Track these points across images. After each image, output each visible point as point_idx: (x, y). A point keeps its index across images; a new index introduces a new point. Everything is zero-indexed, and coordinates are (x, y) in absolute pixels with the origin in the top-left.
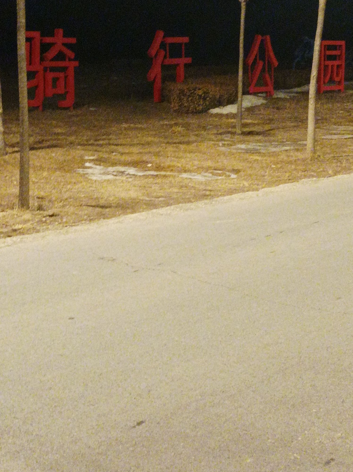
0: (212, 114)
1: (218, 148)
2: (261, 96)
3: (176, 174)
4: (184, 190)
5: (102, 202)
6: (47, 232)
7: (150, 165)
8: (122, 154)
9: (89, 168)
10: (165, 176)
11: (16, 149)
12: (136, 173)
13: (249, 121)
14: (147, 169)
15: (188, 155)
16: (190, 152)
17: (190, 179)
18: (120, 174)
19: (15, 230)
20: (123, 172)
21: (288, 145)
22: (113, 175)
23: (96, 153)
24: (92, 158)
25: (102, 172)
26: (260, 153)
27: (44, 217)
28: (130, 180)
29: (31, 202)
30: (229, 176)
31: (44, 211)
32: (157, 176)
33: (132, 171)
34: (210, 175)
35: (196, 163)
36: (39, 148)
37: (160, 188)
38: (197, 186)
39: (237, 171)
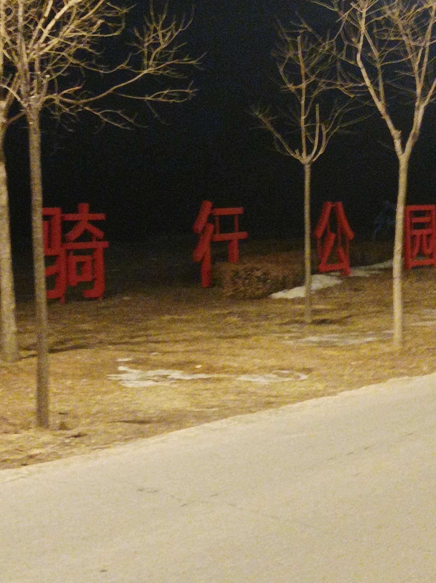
0: (274, 300)
1: (284, 342)
2: (334, 276)
3: (233, 376)
4: (243, 397)
5: (140, 416)
6: (72, 458)
7: (199, 366)
8: (164, 353)
9: (124, 372)
10: (219, 380)
11: (33, 352)
12: (182, 378)
13: (321, 307)
14: (196, 371)
15: (246, 352)
16: (250, 348)
17: (250, 382)
18: (162, 379)
19: (31, 457)
20: (165, 377)
21: (371, 335)
22: (154, 380)
23: (131, 353)
24: (126, 360)
25: (139, 377)
26: (335, 346)
27: (68, 438)
28: (175, 386)
29: (51, 419)
30: (298, 377)
31: (69, 429)
32: (207, 380)
33: (176, 374)
34: (275, 376)
35: (257, 361)
36: (62, 350)
37: (212, 395)
38: (259, 391)
39: (308, 371)
